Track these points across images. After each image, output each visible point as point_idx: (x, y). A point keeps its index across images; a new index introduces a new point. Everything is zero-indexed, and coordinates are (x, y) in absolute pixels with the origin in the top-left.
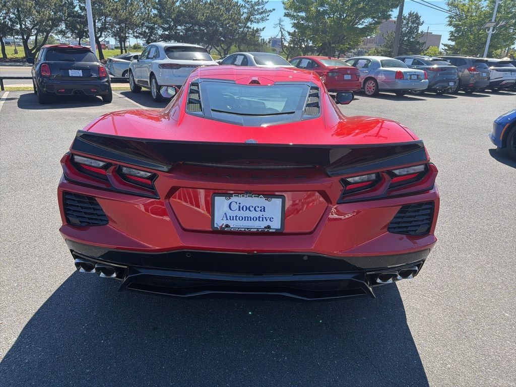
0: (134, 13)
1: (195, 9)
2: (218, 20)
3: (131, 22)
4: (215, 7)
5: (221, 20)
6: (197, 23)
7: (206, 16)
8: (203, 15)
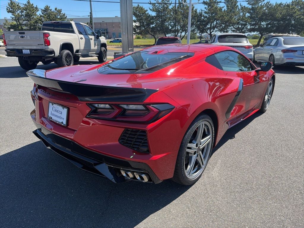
0: (233, 16)
1: (275, 10)
2: (291, 16)
3: (230, 22)
4: (291, 8)
5: (294, 16)
6: (276, 19)
7: (283, 14)
8: (281, 14)
